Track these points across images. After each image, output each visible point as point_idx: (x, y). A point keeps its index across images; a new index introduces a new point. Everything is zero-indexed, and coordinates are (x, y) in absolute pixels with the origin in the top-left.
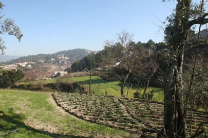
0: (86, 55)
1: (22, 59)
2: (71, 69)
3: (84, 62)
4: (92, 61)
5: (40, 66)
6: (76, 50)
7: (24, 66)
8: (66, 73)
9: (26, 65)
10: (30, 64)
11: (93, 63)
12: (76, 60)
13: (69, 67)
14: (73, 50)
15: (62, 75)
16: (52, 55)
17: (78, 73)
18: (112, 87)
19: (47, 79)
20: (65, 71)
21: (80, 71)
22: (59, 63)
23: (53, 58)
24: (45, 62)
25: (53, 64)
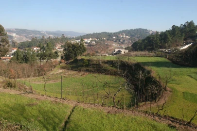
0: (148, 35)
1: (88, 36)
2: (131, 47)
3: (146, 41)
4: (156, 41)
5: (102, 42)
6: (137, 30)
7: (89, 42)
8: (127, 51)
9: (91, 41)
10: (94, 40)
12: (137, 40)
13: (130, 45)
14: (135, 30)
15: (123, 53)
16: (114, 33)
17: (139, 53)
19: (108, 55)
20: (125, 49)
21: (142, 50)
22: (120, 41)
23: (115, 36)
24: (108, 40)
25: (115, 42)
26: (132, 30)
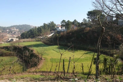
0: (30, 28)
2: (20, 37)
3: (30, 32)
6: (24, 25)
8: (18, 39)
11: (36, 33)
12: (24, 31)
13: (20, 35)
14: (22, 25)
15: (15, 40)
16: (8, 27)
17: (26, 40)
18: (53, 50)
19: (3, 43)
20: (16, 38)
21: (27, 38)
22: (12, 33)
23: (8, 29)
24: (2, 32)
25: (8, 33)
26: (20, 25)
